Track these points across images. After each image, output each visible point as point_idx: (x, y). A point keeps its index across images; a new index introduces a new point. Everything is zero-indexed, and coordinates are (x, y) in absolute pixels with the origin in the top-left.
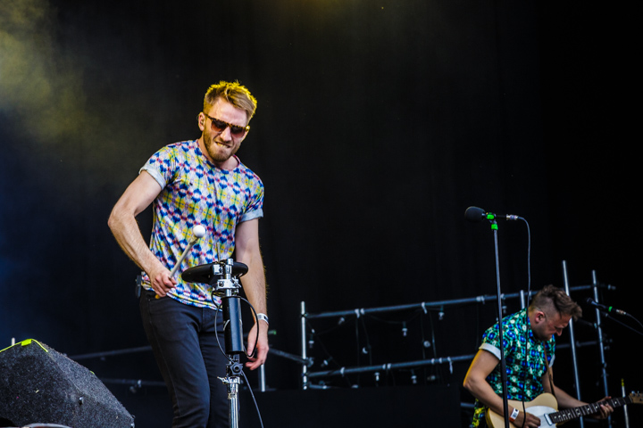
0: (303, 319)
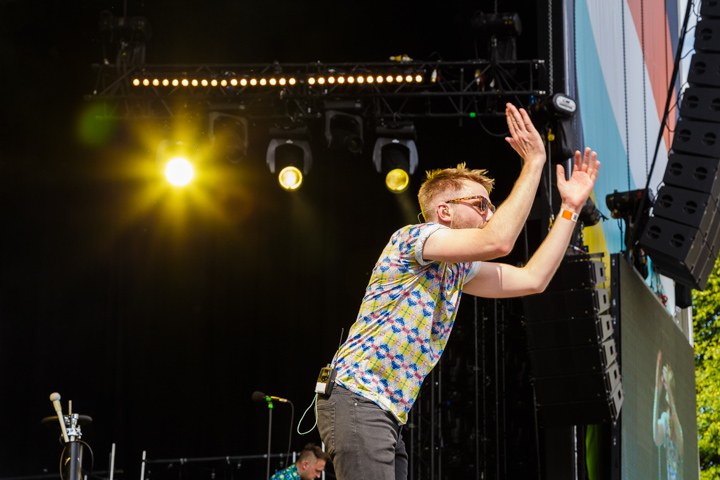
0: (143, 464)
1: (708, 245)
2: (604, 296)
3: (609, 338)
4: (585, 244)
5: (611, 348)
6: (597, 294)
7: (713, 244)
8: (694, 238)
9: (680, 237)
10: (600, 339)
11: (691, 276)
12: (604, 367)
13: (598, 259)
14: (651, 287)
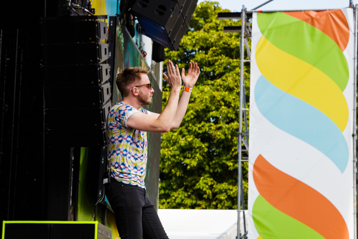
1: (183, 16)
2: (105, 49)
3: (106, 82)
4: (92, 7)
5: (108, 89)
6: (100, 46)
7: (186, 15)
8: (173, 9)
9: (162, 7)
10: (100, 82)
11: (169, 38)
12: (102, 103)
13: (103, 20)
14: (137, 44)
